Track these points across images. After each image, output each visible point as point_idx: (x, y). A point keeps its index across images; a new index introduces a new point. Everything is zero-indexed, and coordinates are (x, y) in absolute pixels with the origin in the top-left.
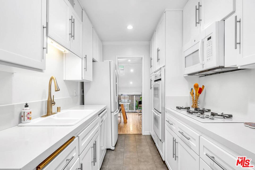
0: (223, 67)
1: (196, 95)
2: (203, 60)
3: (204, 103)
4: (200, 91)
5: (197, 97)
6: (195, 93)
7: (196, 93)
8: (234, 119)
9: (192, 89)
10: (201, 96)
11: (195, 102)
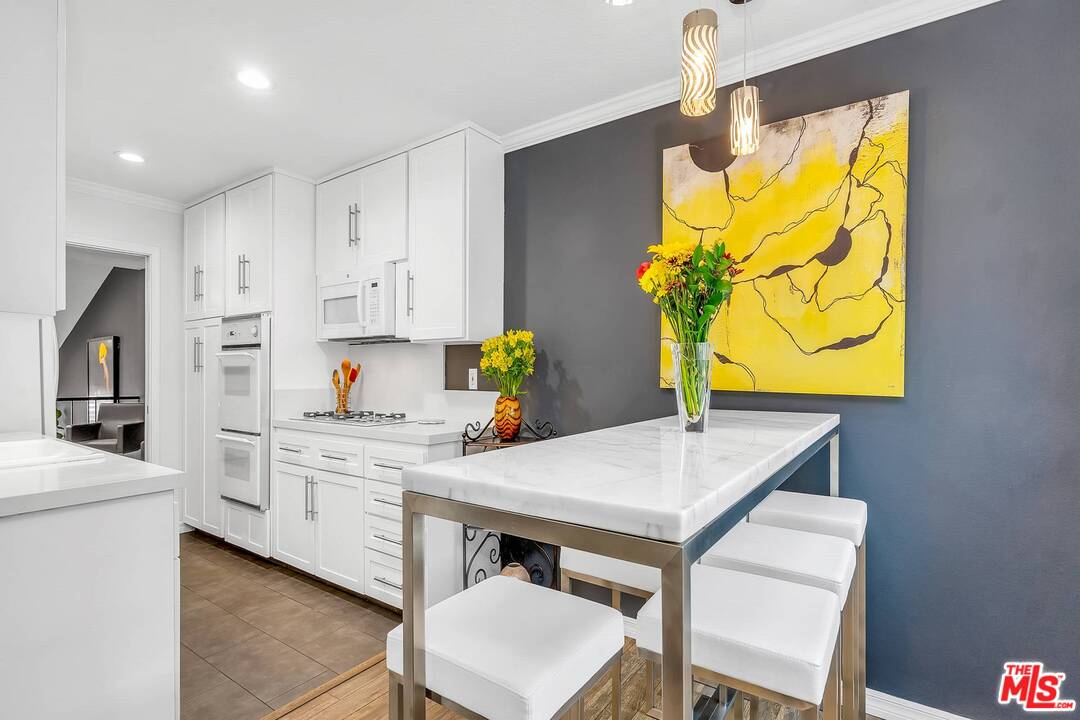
0: (394, 337)
1: (346, 384)
2: (364, 320)
3: (360, 400)
4: (353, 376)
5: (348, 387)
6: (342, 381)
7: (346, 380)
8: (407, 419)
9: (335, 372)
10: (355, 386)
11: (343, 398)
